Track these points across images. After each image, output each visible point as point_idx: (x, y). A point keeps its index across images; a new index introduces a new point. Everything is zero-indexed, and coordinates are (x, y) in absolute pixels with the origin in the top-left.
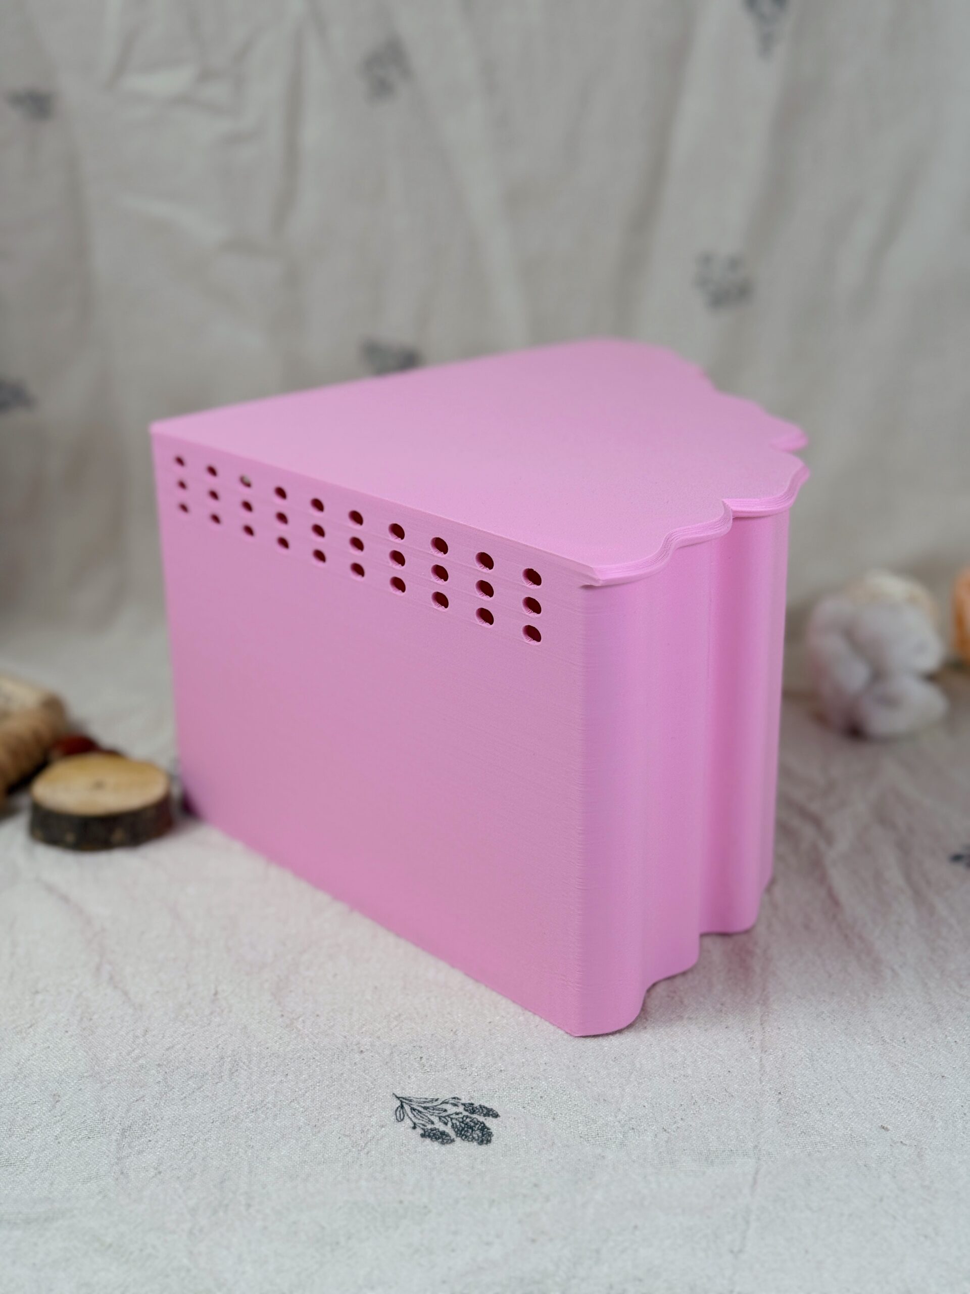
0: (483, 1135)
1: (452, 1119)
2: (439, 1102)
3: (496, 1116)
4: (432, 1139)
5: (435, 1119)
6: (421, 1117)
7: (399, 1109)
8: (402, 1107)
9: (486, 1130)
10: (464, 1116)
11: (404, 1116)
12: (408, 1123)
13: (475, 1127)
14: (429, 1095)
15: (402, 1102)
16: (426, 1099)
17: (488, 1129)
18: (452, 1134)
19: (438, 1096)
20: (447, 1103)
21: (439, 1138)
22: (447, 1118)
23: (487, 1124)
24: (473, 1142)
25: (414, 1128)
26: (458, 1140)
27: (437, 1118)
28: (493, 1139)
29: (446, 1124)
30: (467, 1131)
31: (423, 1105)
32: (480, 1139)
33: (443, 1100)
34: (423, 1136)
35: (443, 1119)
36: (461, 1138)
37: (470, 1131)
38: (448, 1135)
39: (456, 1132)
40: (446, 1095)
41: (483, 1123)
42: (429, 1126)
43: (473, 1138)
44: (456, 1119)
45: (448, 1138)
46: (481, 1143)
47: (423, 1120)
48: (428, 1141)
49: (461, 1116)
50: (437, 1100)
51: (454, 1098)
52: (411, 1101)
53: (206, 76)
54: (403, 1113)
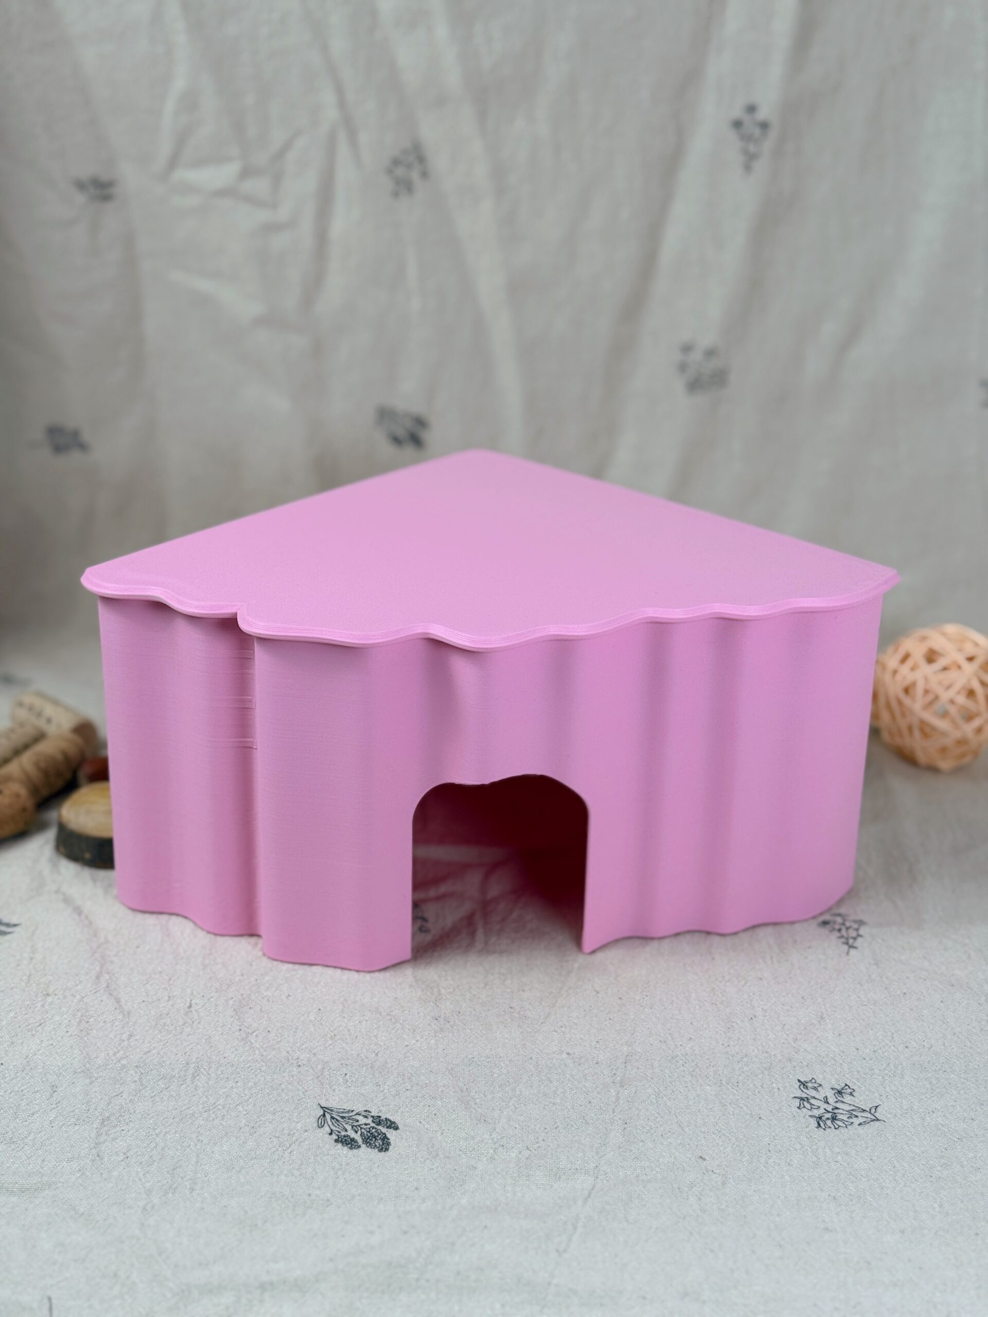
0: (383, 1144)
1: (361, 1128)
2: (354, 1113)
3: (396, 1128)
4: (343, 1145)
5: (349, 1127)
6: (338, 1125)
7: (321, 1118)
8: (324, 1115)
9: (386, 1140)
10: (371, 1127)
11: (324, 1123)
12: (327, 1129)
13: (378, 1137)
14: (347, 1107)
15: (324, 1111)
16: (344, 1109)
17: (388, 1139)
18: (360, 1141)
19: (354, 1108)
20: (360, 1115)
21: (349, 1144)
22: (358, 1127)
23: (388, 1136)
24: (375, 1150)
25: (331, 1134)
26: (363, 1146)
27: (350, 1127)
28: (391, 1148)
29: (356, 1132)
30: (371, 1140)
31: (341, 1115)
32: (381, 1147)
33: (357, 1111)
34: (336, 1141)
35: (355, 1128)
36: (366, 1145)
37: (374, 1139)
38: (356, 1142)
39: (363, 1140)
40: (360, 1108)
41: (385, 1134)
42: (343, 1133)
43: (376, 1146)
44: (365, 1129)
45: (356, 1144)
46: (381, 1150)
47: (339, 1128)
48: (340, 1145)
49: (368, 1126)
50: (352, 1111)
51: (366, 1111)
52: (332, 1110)
53: (246, 173)
54: (324, 1120)
